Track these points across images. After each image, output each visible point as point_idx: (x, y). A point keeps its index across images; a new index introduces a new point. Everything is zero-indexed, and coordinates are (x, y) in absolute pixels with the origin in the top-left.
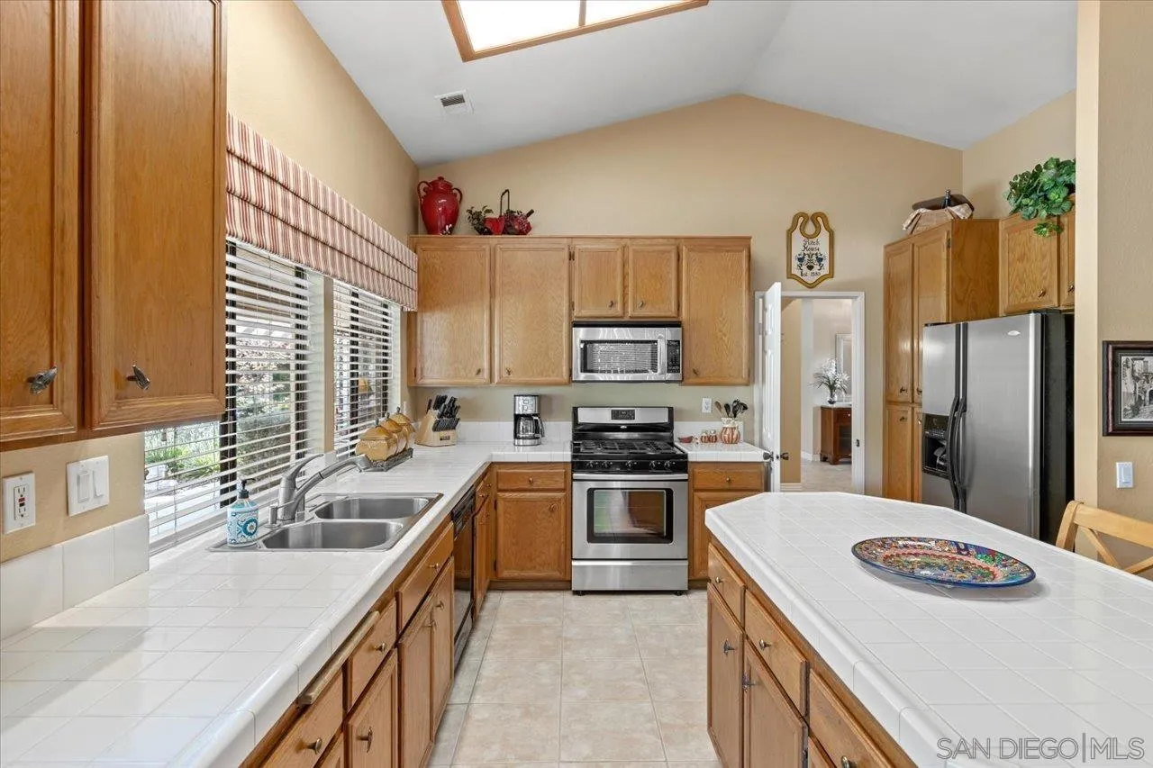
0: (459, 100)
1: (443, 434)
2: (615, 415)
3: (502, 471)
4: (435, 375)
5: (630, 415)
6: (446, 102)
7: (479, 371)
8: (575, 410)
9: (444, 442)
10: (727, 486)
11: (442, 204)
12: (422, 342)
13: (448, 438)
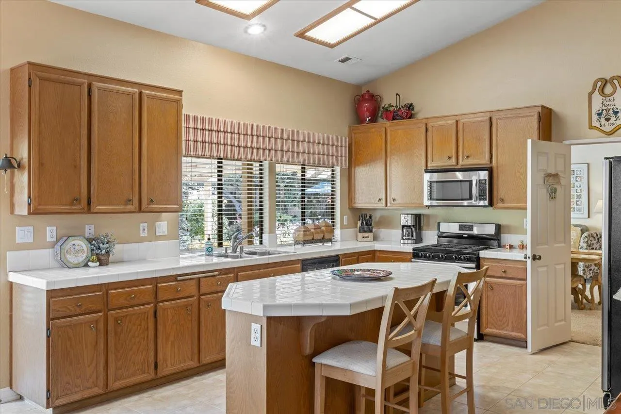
0: (347, 59)
1: (365, 234)
2: (461, 228)
3: (381, 255)
4: (362, 202)
5: (471, 228)
6: (343, 61)
7: (380, 200)
8: (439, 224)
9: (366, 239)
10: (504, 275)
11: (366, 106)
12: (354, 184)
13: (368, 237)
